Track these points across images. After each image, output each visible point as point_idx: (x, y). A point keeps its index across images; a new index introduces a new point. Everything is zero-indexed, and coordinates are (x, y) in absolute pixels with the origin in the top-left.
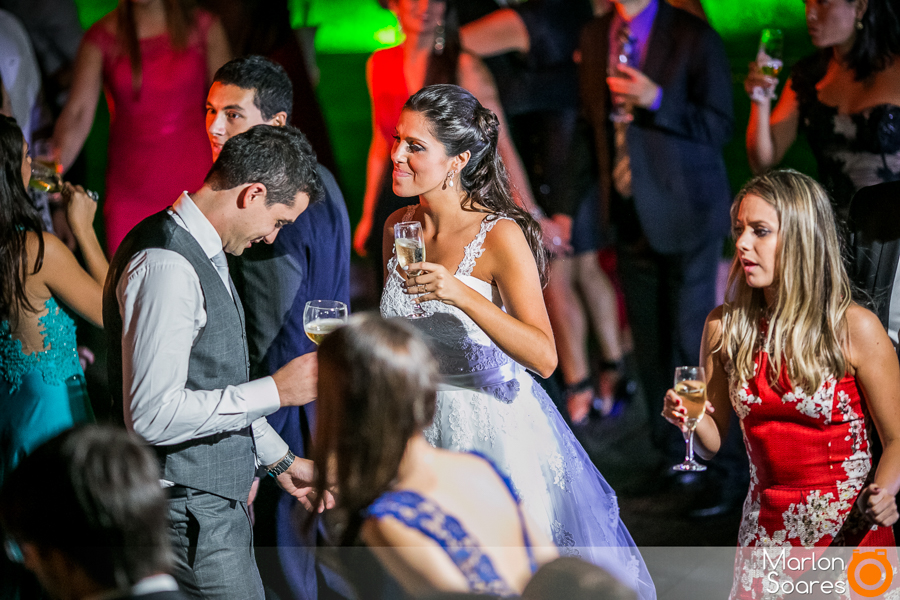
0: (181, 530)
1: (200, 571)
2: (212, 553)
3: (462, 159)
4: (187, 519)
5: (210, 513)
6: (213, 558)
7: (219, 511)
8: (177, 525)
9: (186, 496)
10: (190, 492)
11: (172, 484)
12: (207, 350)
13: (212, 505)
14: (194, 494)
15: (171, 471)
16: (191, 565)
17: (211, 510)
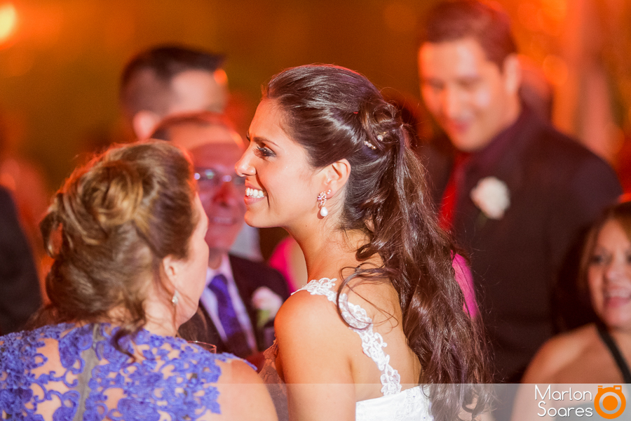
3: (339, 174)
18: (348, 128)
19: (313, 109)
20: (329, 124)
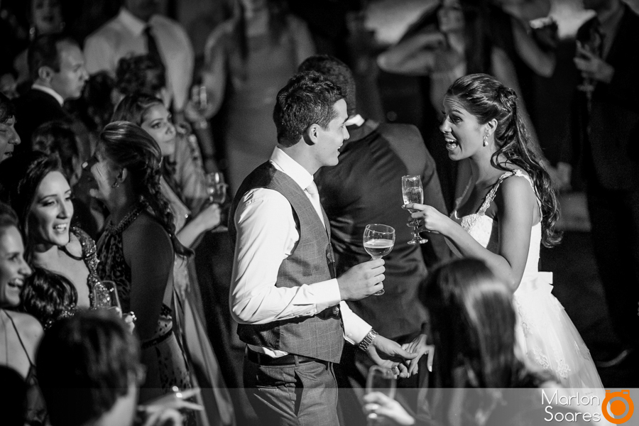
0: (290, 388)
1: (302, 418)
2: (311, 406)
3: (491, 126)
4: (296, 381)
5: (312, 377)
6: (311, 409)
7: (317, 375)
8: (287, 385)
9: (294, 363)
10: (297, 360)
11: (286, 354)
12: (302, 257)
13: (313, 371)
14: (300, 362)
15: (284, 344)
16: (296, 413)
17: (313, 375)
18: (495, 103)
19: (478, 98)
20: (486, 104)
